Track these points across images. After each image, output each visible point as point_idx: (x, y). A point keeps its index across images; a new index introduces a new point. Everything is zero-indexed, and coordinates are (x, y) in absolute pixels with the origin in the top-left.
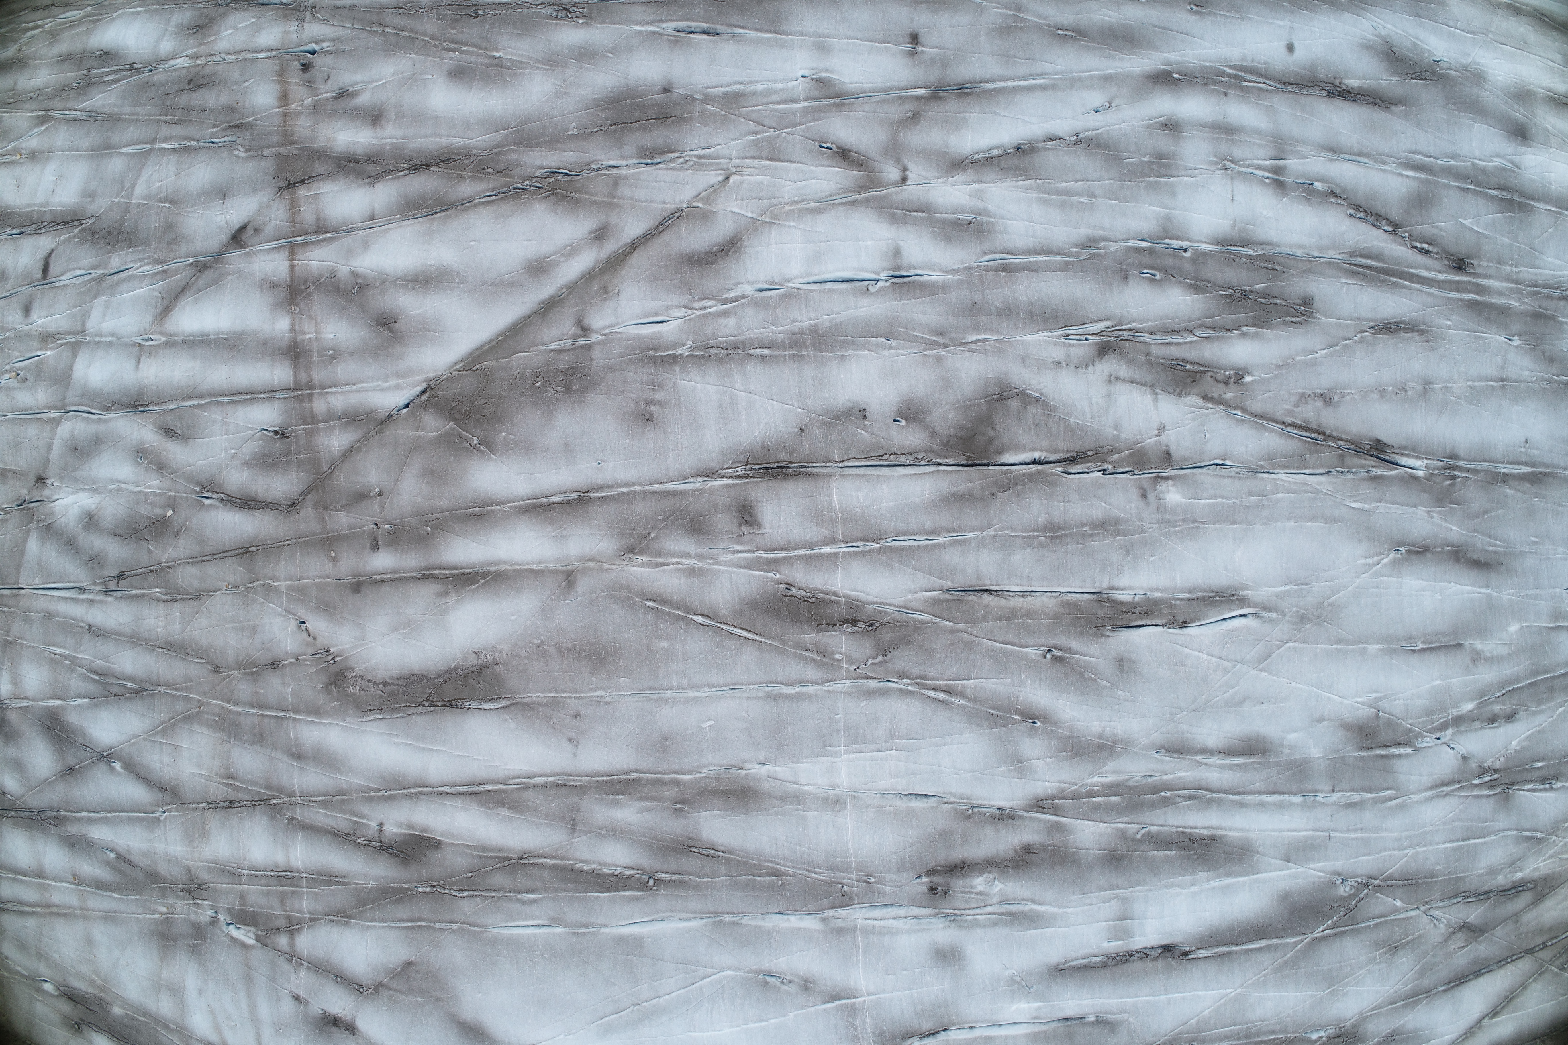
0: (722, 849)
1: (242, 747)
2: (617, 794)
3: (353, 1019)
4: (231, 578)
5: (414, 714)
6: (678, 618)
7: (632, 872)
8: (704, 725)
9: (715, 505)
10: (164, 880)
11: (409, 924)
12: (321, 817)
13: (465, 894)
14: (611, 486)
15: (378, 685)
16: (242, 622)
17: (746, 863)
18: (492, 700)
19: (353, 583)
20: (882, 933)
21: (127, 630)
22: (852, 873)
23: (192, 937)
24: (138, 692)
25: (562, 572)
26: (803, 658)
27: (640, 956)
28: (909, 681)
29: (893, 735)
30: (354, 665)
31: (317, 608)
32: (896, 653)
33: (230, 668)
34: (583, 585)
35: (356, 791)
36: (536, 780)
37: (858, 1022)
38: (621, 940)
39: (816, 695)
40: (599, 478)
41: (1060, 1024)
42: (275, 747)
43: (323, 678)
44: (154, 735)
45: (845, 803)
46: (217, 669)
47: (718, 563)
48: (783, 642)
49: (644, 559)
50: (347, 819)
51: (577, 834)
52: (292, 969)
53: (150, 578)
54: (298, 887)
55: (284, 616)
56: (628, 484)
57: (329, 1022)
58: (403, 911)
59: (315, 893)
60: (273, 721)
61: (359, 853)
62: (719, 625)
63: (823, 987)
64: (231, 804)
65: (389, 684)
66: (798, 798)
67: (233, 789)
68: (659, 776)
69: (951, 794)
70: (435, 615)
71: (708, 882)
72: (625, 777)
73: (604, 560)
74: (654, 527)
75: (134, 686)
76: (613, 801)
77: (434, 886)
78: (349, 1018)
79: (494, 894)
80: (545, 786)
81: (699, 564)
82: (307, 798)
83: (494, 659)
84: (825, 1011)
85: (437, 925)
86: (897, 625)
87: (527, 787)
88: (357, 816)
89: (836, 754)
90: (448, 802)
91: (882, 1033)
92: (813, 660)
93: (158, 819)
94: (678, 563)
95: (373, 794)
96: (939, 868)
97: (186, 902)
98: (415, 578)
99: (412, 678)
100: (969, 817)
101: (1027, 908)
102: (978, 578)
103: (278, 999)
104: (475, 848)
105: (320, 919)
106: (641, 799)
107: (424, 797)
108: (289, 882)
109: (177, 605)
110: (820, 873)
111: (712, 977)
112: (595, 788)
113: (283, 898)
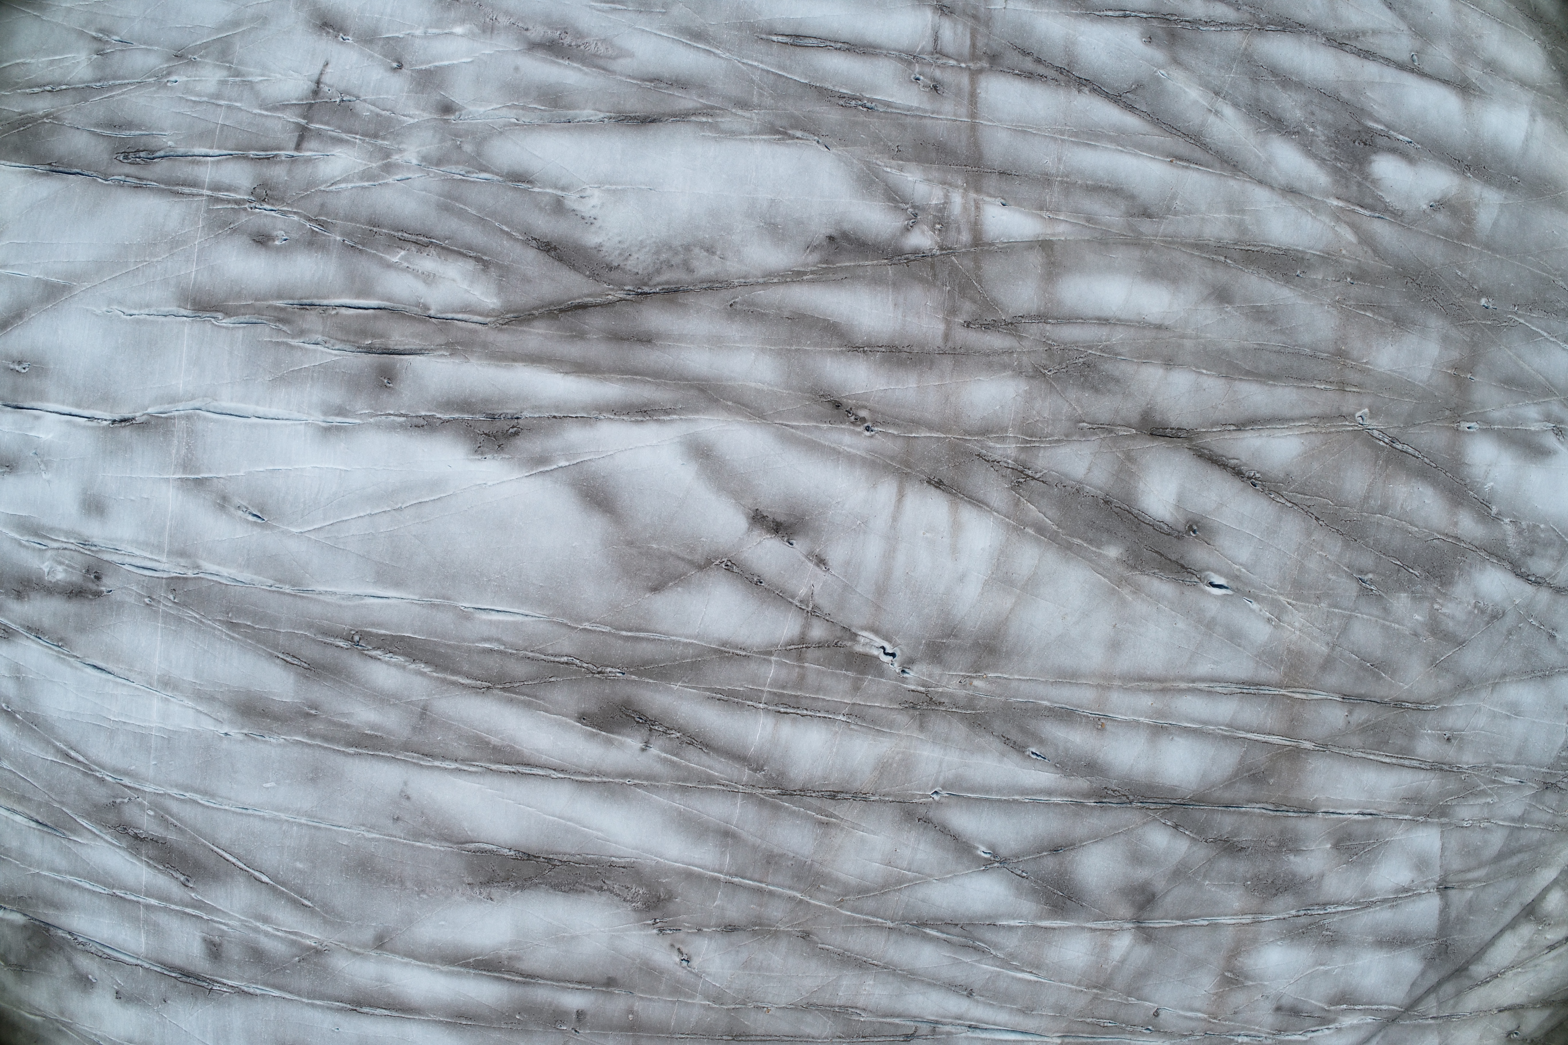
0: (278, 661)
1: (797, 854)
2: (371, 736)
3: (750, 530)
4: (761, 1016)
5: (573, 855)
6: (283, 884)
7: (374, 653)
8: (273, 784)
9: (239, 966)
10: (963, 718)
11: (642, 634)
12: (719, 768)
13: (565, 659)
14: (329, 1008)
15: (608, 890)
16: (759, 975)
17: (258, 641)
18: (483, 851)
19: (613, 986)
20: (146, 545)
21: (916, 987)
22: (164, 611)
23: (949, 646)
24: (925, 925)
25: (386, 950)
26: (178, 819)
27: (382, 563)
28: (97, 774)
29: (112, 734)
30: (632, 914)
31: (661, 973)
32: (104, 801)
33: (788, 934)
34: (368, 935)
35: (665, 788)
36: (454, 765)
37: (183, 451)
38: (398, 584)
39: (171, 786)
40: (338, 1018)
41: (21, 404)
42: (755, 848)
43: (672, 907)
44: (916, 879)
45: (158, 681)
46: (806, 936)
47: (242, 921)
48: (195, 839)
49: (308, 942)
50: (686, 760)
51: (422, 704)
52: (816, 597)
53: (869, 1031)
54: (775, 694)
55: (704, 972)
56: (313, 1006)
57: (786, 528)
58: (645, 650)
59: (753, 683)
60: (749, 875)
61: (681, 721)
62: (248, 869)
63: (208, 497)
64: (833, 796)
65: (595, 888)
66: (200, 696)
67: (825, 811)
68: (326, 745)
69: (72, 667)
70: (526, 942)
71: (298, 629)
72: (360, 751)
73: (344, 951)
74: (295, 965)
75: (928, 931)
76: (378, 730)
77: (599, 673)
78: (756, 532)
79: (531, 654)
80: (444, 758)
81: (258, 924)
82: (729, 790)
83: (472, 889)
84: (210, 471)
85: (607, 629)
86: (103, 823)
87: (464, 761)
88: (672, 762)
89: (160, 729)
90: (556, 762)
91: (165, 434)
92: (172, 816)
93: (944, 788)
94: (278, 930)
95: (645, 783)
96: (90, 597)
97: (940, 690)
98: (542, 978)
99: (567, 889)
100: (61, 640)
101: (26, 538)
102: (43, 838)
103: (848, 563)
104: (538, 708)
105: (756, 653)
106: (348, 726)
107: (583, 770)
108: (785, 700)
109: (837, 1002)
110: (191, 617)
111: (311, 528)
112: (392, 746)
113: (801, 682)
